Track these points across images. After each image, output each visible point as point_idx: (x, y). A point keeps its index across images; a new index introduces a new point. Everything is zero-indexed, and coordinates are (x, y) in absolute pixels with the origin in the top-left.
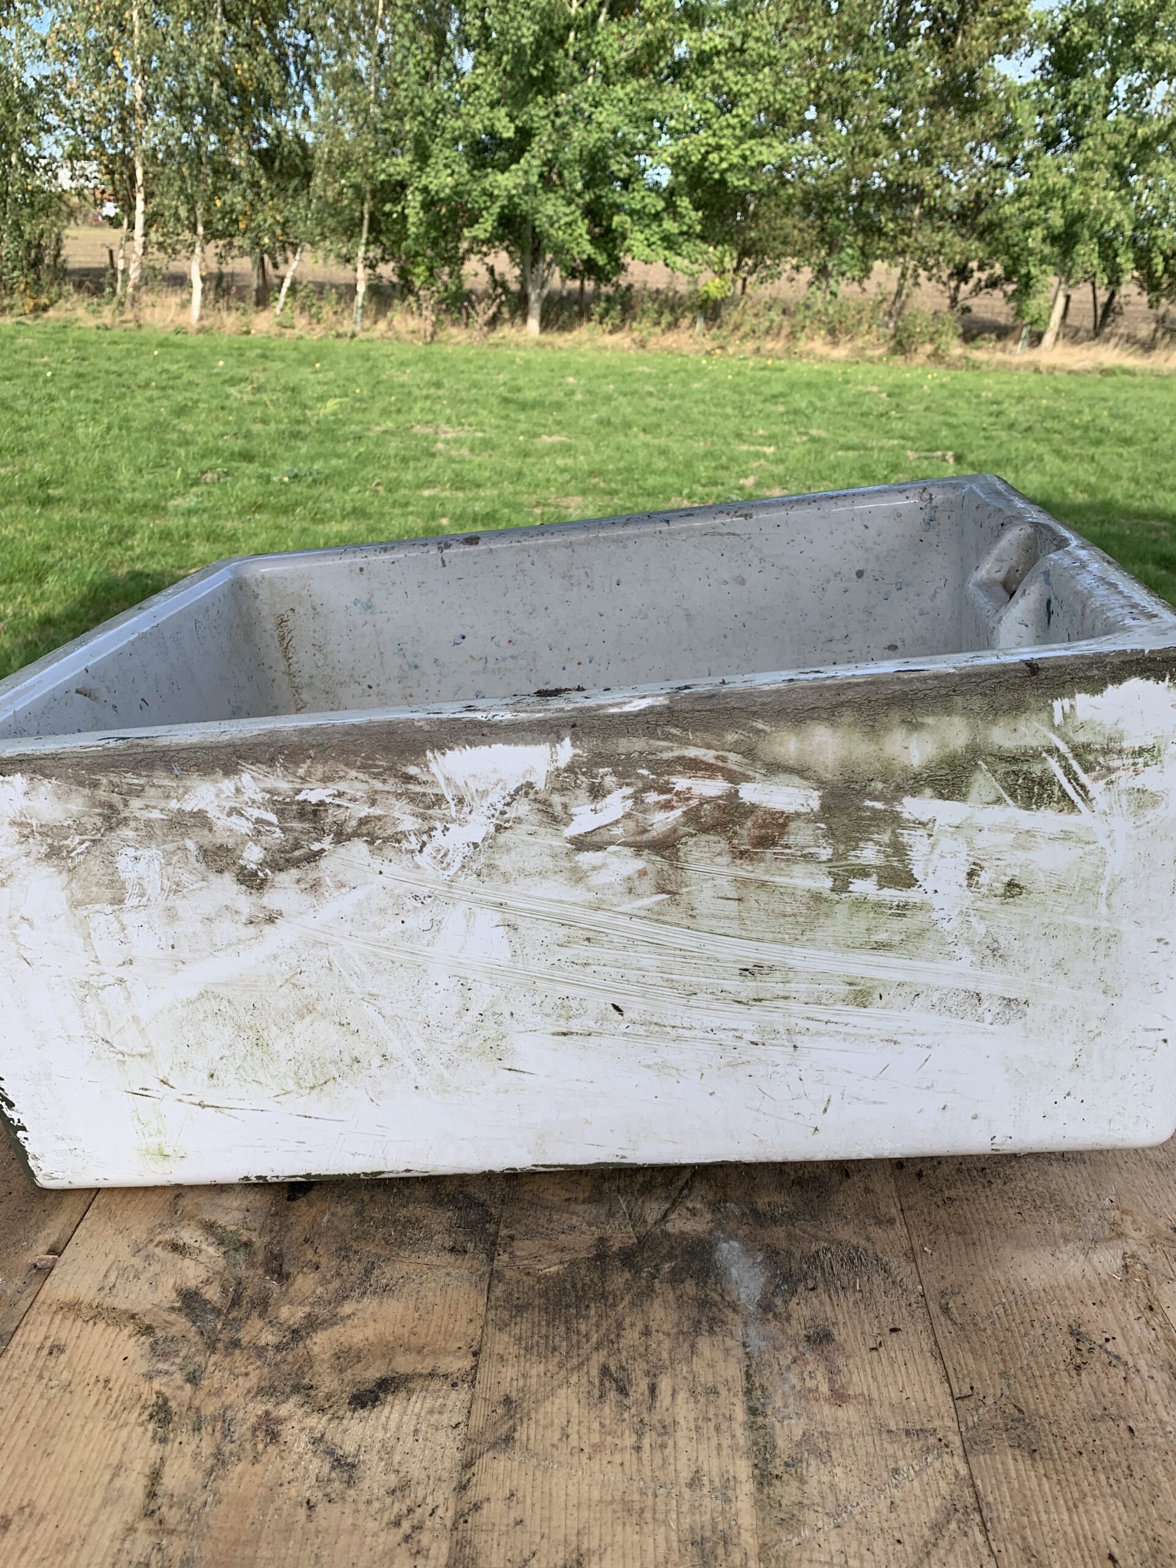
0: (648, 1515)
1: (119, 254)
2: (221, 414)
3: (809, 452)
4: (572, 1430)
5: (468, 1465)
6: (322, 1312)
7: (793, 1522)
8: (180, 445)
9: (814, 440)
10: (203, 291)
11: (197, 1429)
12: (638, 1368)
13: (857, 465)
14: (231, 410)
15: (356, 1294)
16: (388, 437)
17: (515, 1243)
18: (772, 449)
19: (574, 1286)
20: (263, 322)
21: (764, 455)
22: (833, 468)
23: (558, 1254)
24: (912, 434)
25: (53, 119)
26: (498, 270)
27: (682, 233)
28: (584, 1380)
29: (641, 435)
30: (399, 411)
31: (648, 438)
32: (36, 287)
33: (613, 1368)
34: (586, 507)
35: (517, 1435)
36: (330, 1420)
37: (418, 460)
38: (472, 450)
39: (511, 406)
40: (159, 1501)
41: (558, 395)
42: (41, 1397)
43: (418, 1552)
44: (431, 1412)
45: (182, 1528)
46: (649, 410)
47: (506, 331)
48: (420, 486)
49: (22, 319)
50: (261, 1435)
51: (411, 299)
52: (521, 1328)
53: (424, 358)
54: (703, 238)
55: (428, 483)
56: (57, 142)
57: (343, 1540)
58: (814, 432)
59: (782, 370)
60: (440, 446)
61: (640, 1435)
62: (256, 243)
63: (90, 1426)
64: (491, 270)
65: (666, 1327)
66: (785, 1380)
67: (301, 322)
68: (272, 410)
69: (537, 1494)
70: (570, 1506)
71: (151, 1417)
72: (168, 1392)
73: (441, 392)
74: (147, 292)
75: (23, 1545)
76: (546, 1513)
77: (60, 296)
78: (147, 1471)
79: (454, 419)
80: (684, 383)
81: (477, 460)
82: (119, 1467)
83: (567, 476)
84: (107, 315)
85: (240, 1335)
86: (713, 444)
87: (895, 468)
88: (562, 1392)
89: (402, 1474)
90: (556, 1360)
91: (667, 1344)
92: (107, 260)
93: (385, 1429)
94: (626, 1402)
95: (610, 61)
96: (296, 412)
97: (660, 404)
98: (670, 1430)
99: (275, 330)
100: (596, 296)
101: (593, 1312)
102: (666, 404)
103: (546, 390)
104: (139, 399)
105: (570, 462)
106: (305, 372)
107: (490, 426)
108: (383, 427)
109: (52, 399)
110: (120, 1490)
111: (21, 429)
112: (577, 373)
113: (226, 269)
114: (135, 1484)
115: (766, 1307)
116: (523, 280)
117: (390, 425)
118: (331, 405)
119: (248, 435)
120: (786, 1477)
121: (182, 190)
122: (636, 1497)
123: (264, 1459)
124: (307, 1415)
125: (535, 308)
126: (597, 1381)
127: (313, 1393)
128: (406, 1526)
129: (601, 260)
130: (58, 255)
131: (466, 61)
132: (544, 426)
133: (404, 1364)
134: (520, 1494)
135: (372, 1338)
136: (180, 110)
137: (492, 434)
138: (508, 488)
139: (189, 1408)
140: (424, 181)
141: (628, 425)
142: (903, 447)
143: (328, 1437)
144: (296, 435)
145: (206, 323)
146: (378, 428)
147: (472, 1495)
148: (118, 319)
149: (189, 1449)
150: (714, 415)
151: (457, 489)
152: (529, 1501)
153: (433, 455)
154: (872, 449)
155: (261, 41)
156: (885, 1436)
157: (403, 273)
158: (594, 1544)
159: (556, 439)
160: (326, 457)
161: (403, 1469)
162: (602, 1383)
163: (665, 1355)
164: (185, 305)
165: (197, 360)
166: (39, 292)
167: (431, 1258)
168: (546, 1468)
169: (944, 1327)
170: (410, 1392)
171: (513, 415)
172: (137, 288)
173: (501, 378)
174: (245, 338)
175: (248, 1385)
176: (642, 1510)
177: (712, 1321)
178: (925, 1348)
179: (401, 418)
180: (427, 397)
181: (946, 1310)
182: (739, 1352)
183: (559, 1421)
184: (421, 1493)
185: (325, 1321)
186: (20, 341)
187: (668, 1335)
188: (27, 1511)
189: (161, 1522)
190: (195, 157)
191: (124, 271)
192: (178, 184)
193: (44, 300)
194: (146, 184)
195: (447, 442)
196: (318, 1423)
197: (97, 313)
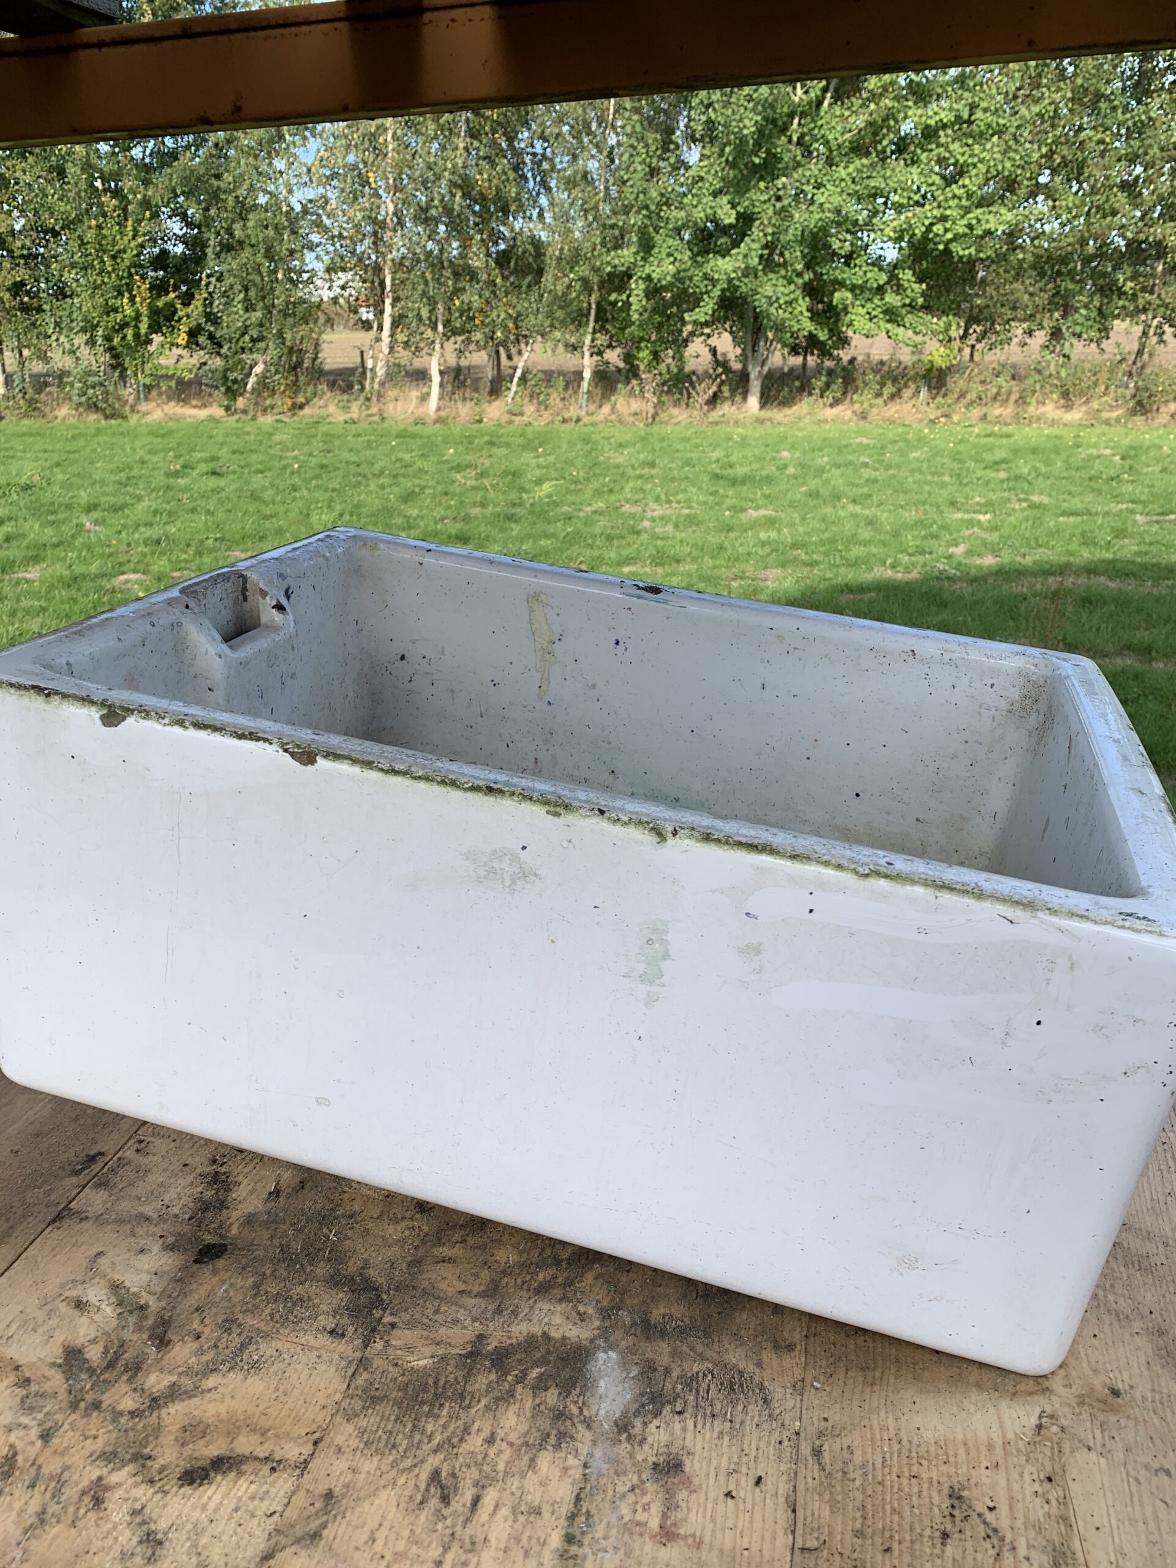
1: (368, 355)
2: (444, 499)
3: (1027, 519)
4: (381, 1535)
5: (267, 1557)
6: (187, 1383)
8: (404, 529)
9: (1033, 506)
10: (441, 385)
11: (32, 1486)
12: (470, 1476)
13: (1078, 531)
14: (454, 495)
15: (224, 1368)
16: (597, 517)
17: (395, 1332)
18: (988, 516)
19: (436, 1383)
20: (495, 411)
21: (979, 522)
22: (1051, 534)
23: (433, 1347)
24: (1144, 498)
25: (315, 238)
26: (720, 350)
27: (904, 306)
28: (411, 1483)
29: (851, 507)
30: (611, 491)
31: (858, 509)
32: (295, 387)
33: (444, 1474)
34: (785, 578)
35: (325, 1532)
36: (155, 1493)
37: (623, 538)
38: (676, 526)
39: (721, 482)
41: (771, 470)
44: (253, 1498)
46: (862, 481)
47: (726, 409)
48: (620, 564)
49: (281, 417)
50: (87, 1499)
51: (634, 382)
52: (369, 1421)
53: (643, 439)
54: (927, 308)
55: (629, 560)
56: (318, 258)
58: (1035, 498)
59: (1008, 436)
60: (646, 524)
61: (446, 1549)
62: (491, 336)
64: (714, 351)
65: (513, 1437)
66: (614, 1508)
67: (530, 409)
68: (492, 494)
72: (19, 1445)
73: (653, 472)
74: (392, 387)
77: (315, 394)
79: (663, 496)
80: (903, 453)
81: (679, 535)
83: (767, 549)
84: (355, 410)
85: (104, 1397)
86: (926, 512)
87: (1120, 533)
88: (384, 1494)
89: (202, 1558)
90: (391, 1458)
91: (507, 1454)
92: (358, 360)
93: (204, 1508)
94: (444, 1512)
95: (833, 144)
96: (513, 495)
97: (873, 474)
98: (478, 1547)
99: (506, 417)
100: (819, 370)
101: (445, 1413)
102: (880, 474)
103: (758, 466)
104: (372, 487)
105: (773, 535)
106: (528, 457)
107: (698, 503)
108: (595, 507)
109: (295, 489)
111: (266, 517)
112: (793, 447)
113: (464, 363)
115: (623, 1426)
116: (744, 358)
117: (600, 505)
118: (547, 487)
119: (466, 519)
121: (424, 293)
123: (83, 1523)
124: (137, 1485)
125: (755, 386)
126: (423, 1486)
127: (149, 1463)
129: (823, 335)
130: (315, 359)
131: (693, 155)
132: (752, 500)
133: (244, 1444)
135: (224, 1416)
136: (425, 221)
137: (697, 510)
138: (708, 562)
139: (33, 1464)
140: (647, 270)
141: (837, 497)
142: (1132, 512)
143: (147, 1510)
144: (510, 518)
145: (443, 414)
146: (589, 509)
148: (364, 413)
149: (18, 1505)
150: (930, 483)
151: (657, 564)
153: (638, 533)
154: (1097, 514)
155: (501, 153)
157: (628, 358)
159: (762, 512)
160: (535, 538)
161: (205, 1553)
162: (427, 1490)
163: (501, 1467)
164: (425, 398)
165: (429, 448)
166: (296, 393)
167: (308, 1339)
169: (810, 1472)
170: (241, 1473)
171: (722, 491)
172: (382, 384)
173: (715, 455)
174: (476, 426)
175: (93, 1448)
177: (562, 1436)
178: (781, 1491)
179: (613, 498)
180: (640, 477)
181: (817, 1453)
182: (577, 1473)
183: (372, 1524)
185: (186, 1392)
186: (277, 437)
187: (511, 1444)
190: (437, 263)
191: (372, 369)
192: (421, 287)
193: (301, 399)
194: (393, 291)
195: (653, 519)
196: (143, 1493)
197: (346, 408)
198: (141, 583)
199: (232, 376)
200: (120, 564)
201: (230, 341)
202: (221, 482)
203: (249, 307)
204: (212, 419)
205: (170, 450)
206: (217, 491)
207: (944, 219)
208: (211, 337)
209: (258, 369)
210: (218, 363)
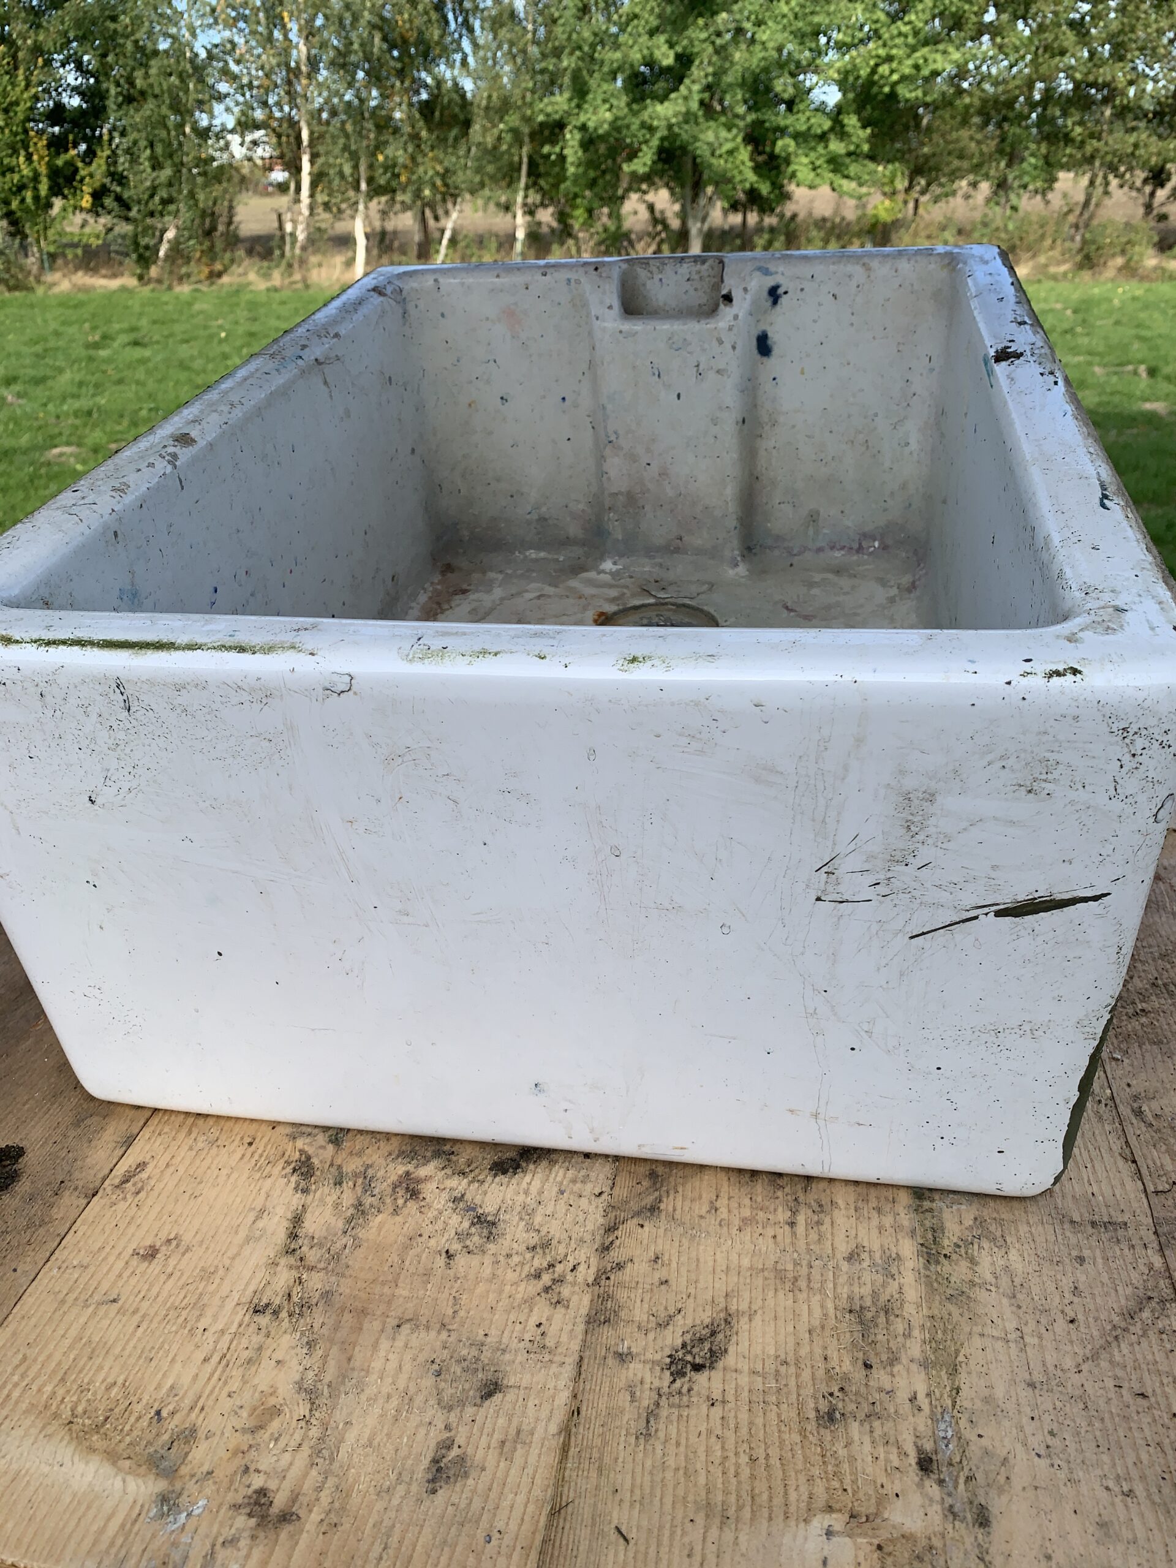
0: (802, 1284)
1: (287, 217)
4: (722, 1204)
5: (611, 1229)
7: (963, 1299)
10: (368, 250)
11: (338, 1183)
24: (1101, 349)
25: (223, 87)
26: (658, 207)
27: (849, 154)
32: (211, 254)
35: (662, 1206)
36: (470, 1183)
40: (300, 1242)
42: (191, 1149)
43: (558, 1302)
44: (574, 1181)
45: (322, 1265)
49: (198, 286)
50: (401, 1192)
51: (570, 242)
54: (872, 157)
56: (228, 110)
57: (481, 1288)
61: (794, 1213)
62: (418, 194)
63: (235, 1175)
64: (651, 208)
69: (684, 1259)
70: (718, 1270)
71: (294, 1170)
72: (310, 1151)
74: (314, 253)
75: (169, 1270)
76: (693, 1277)
77: (232, 261)
78: (289, 1216)
82: (262, 1211)
84: (277, 278)
87: (1079, 383)
89: (543, 1233)
92: (276, 225)
93: (526, 1192)
94: (780, 1182)
98: (827, 1207)
100: (759, 229)
109: (225, 357)
110: (263, 1230)
113: (390, 226)
114: (277, 1227)
116: (683, 216)
120: (954, 1257)
121: (346, 148)
122: (790, 1267)
123: (405, 1211)
124: (448, 1177)
125: (696, 243)
127: (453, 1158)
128: (546, 1278)
129: (765, 189)
130: (230, 223)
134: (666, 1258)
136: (343, 66)
139: (332, 1165)
140: (583, 118)
142: (1090, 364)
143: (468, 1197)
147: (615, 1255)
148: (287, 281)
149: (330, 1200)
152: (674, 1265)
156: (1067, 1226)
157: (562, 217)
158: (744, 1306)
161: (544, 1229)
164: (350, 263)
166: (213, 259)
168: (693, 1237)
169: (1135, 1127)
170: (552, 1163)
172: (304, 248)
175: (390, 1148)
176: (796, 1279)
178: (1114, 1148)
181: (1139, 1113)
183: (708, 1197)
184: (562, 1250)
186: (197, 307)
188: (174, 1243)
189: (301, 1259)
190: (358, 114)
191: (293, 235)
192: (342, 141)
193: (218, 267)
194: (311, 144)
196: (459, 1184)
197: (267, 276)
198: (76, 456)
199: (144, 241)
200: (52, 437)
201: (139, 202)
202: (147, 353)
203: (156, 166)
204: (123, 289)
205: (85, 321)
206: (143, 361)
207: (889, 59)
208: (118, 199)
209: (170, 234)
210: (126, 228)
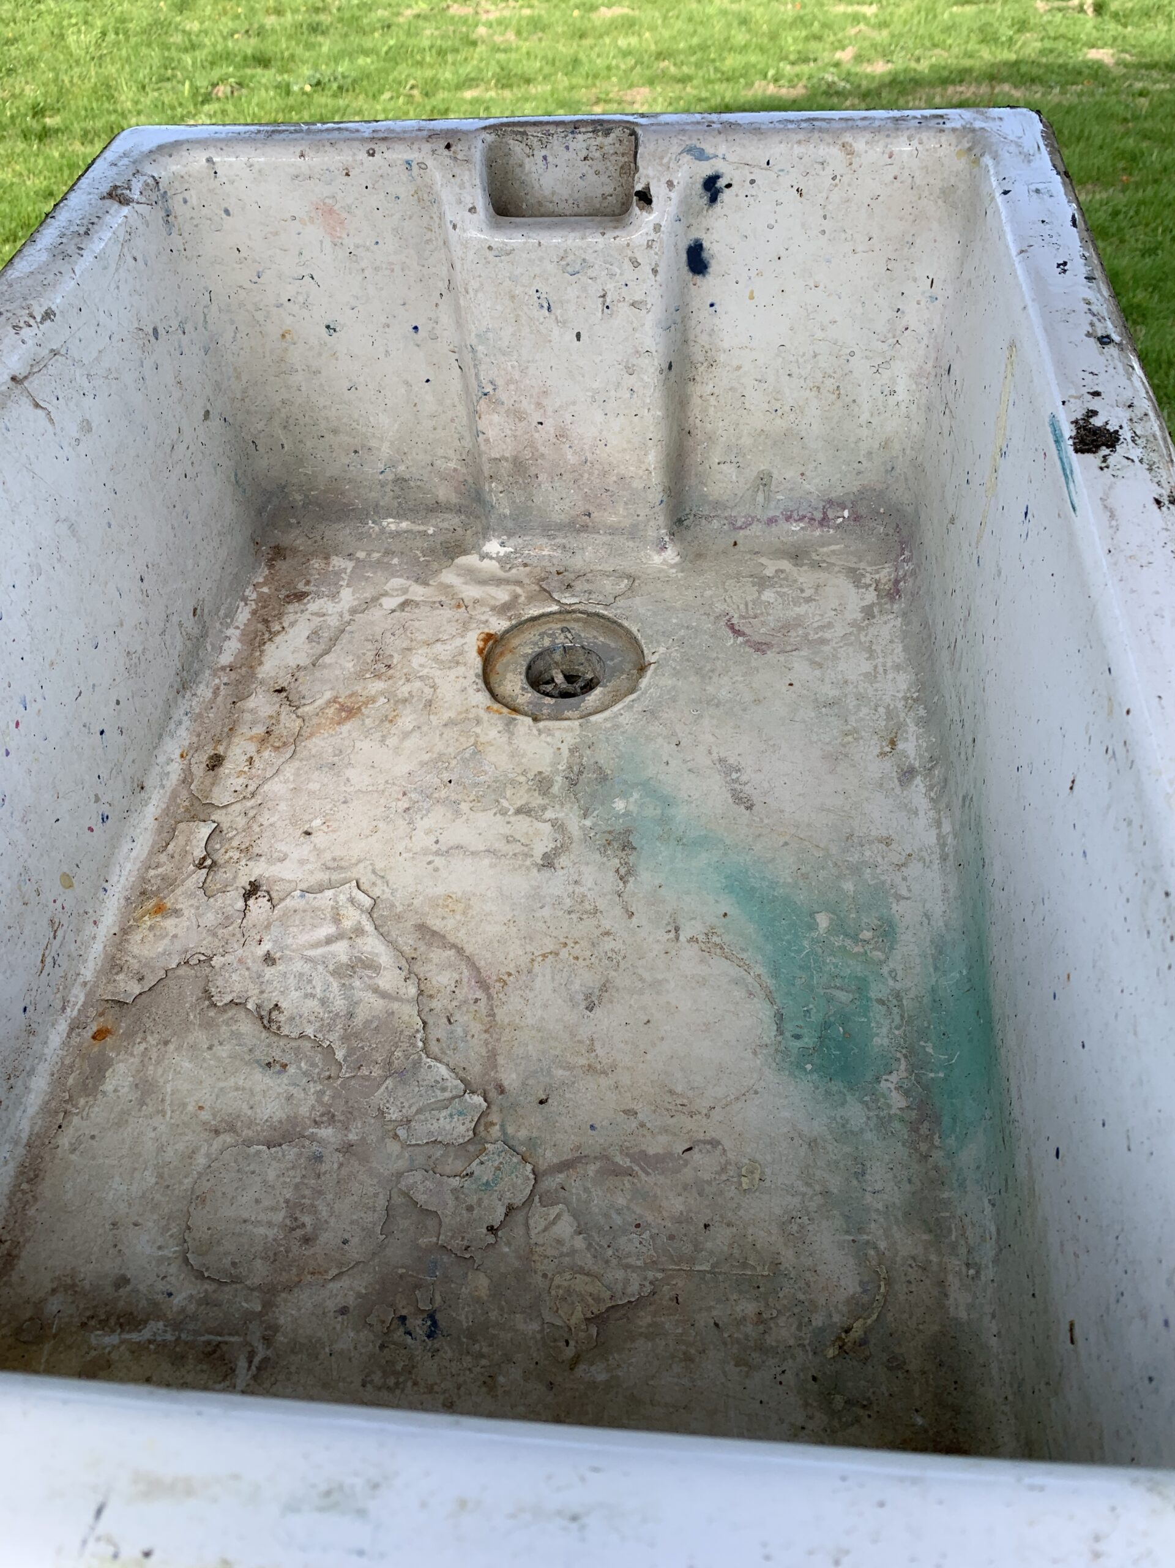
2: (228, 5)
8: (186, 50)
13: (975, 26)
14: (240, 1)
16: (421, 23)
18: (874, 8)
21: (865, 17)
22: (948, 29)
34: (655, 100)
37: (456, 51)
38: (519, 33)
48: (459, 87)
55: (469, 82)
60: (482, 31)
81: (525, 46)
83: (631, 61)
86: (804, 5)
87: (1022, 26)
105: (634, 41)
108: (416, 10)
117: (422, 6)
119: (261, 32)
137: (541, 11)
138: (562, 81)
144: (315, 29)
146: (409, 12)
151: (503, 87)
153: (474, 44)
159: (617, 11)
160: (351, 55)
195: (490, 25)
